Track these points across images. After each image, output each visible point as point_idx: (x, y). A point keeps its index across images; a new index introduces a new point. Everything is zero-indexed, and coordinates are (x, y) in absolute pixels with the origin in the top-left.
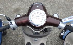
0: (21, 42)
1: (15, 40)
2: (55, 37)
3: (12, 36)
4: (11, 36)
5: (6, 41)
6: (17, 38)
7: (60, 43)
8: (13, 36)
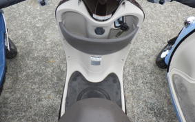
0: (57, 77)
1: (41, 72)
2: (144, 64)
3: (32, 62)
4: (30, 63)
5: (17, 73)
6: (47, 67)
7: (156, 79)
8: (35, 62)
